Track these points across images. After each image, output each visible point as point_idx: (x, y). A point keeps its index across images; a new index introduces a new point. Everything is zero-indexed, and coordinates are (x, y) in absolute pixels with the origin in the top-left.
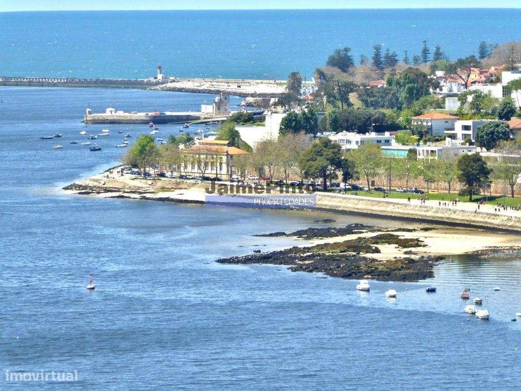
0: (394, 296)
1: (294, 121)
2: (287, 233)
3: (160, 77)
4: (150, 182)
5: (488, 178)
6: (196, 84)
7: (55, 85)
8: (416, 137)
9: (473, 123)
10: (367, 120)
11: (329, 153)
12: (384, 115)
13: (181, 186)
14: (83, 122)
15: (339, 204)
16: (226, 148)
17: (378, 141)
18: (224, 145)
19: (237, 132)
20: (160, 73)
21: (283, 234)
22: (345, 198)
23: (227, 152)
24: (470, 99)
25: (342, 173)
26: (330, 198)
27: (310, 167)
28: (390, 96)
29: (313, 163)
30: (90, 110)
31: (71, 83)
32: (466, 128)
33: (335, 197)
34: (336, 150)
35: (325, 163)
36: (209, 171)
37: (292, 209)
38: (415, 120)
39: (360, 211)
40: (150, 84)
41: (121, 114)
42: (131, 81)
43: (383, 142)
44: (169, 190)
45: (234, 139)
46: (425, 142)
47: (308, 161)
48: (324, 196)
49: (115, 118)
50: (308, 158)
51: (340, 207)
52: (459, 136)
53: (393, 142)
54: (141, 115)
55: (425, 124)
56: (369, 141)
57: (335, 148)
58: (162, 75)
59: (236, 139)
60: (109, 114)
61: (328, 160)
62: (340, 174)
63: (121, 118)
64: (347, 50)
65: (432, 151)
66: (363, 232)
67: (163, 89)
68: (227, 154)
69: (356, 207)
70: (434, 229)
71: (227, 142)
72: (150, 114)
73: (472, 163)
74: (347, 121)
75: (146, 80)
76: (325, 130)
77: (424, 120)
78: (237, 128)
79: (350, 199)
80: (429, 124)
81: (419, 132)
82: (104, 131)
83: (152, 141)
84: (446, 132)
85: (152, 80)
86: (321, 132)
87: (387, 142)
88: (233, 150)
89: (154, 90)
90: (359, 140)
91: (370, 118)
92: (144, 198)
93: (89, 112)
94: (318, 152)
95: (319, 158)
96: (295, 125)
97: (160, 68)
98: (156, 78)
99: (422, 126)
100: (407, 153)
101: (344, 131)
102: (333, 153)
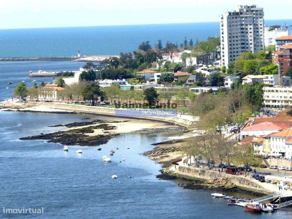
0: (81, 153)
1: (85, 75)
2: (63, 125)
3: (79, 55)
4: (23, 103)
5: (157, 98)
6: (93, 58)
7: (34, 60)
8: (138, 81)
9: (161, 74)
10: (118, 74)
11: (94, 89)
12: (126, 71)
13: (36, 105)
14: (29, 77)
15: (96, 111)
16: (56, 88)
17: (120, 83)
18: (56, 86)
19: (63, 80)
20: (79, 54)
21: (61, 125)
22: (99, 109)
23: (57, 89)
24: (164, 63)
25: (100, 97)
26: (93, 109)
27: (86, 95)
28: (133, 63)
29: (87, 94)
30: (31, 71)
31: (40, 59)
32: (158, 76)
33: (95, 108)
34: (97, 88)
35: (92, 93)
36: (47, 97)
37: (77, 114)
38: (138, 73)
39: (104, 114)
40: (74, 59)
41: (45, 73)
42: (66, 58)
43: (122, 83)
44: (31, 107)
45: (62, 84)
46: (142, 83)
47: (85, 92)
48: (91, 108)
49: (42, 74)
50: (85, 91)
51: (96, 112)
52: (156, 80)
53: (127, 83)
54: (53, 73)
55: (142, 75)
56: (117, 83)
57: (97, 87)
58: (80, 55)
59: (63, 83)
60: (40, 73)
61: (93, 92)
62: (99, 98)
63: (45, 75)
64: (148, 42)
65: (140, 87)
66: (96, 124)
67: (78, 61)
68: (57, 90)
69: (103, 112)
70: (129, 121)
71: (57, 85)
72: (57, 72)
73: (150, 92)
74: (109, 75)
75: (72, 57)
76: (100, 79)
77: (141, 73)
78: (63, 79)
79: (101, 109)
80: (144, 75)
81: (139, 79)
82: (34, 80)
83: (25, 85)
84: (150, 78)
85: (76, 57)
86: (97, 80)
87: (124, 83)
88: (60, 88)
89: (75, 61)
90: (112, 83)
91: (119, 73)
92: (19, 111)
93: (31, 72)
94: (89, 89)
95: (89, 91)
96: (86, 77)
97: (79, 52)
98: (77, 56)
99: (140, 76)
100: (130, 88)
101: (106, 79)
102: (96, 89)
